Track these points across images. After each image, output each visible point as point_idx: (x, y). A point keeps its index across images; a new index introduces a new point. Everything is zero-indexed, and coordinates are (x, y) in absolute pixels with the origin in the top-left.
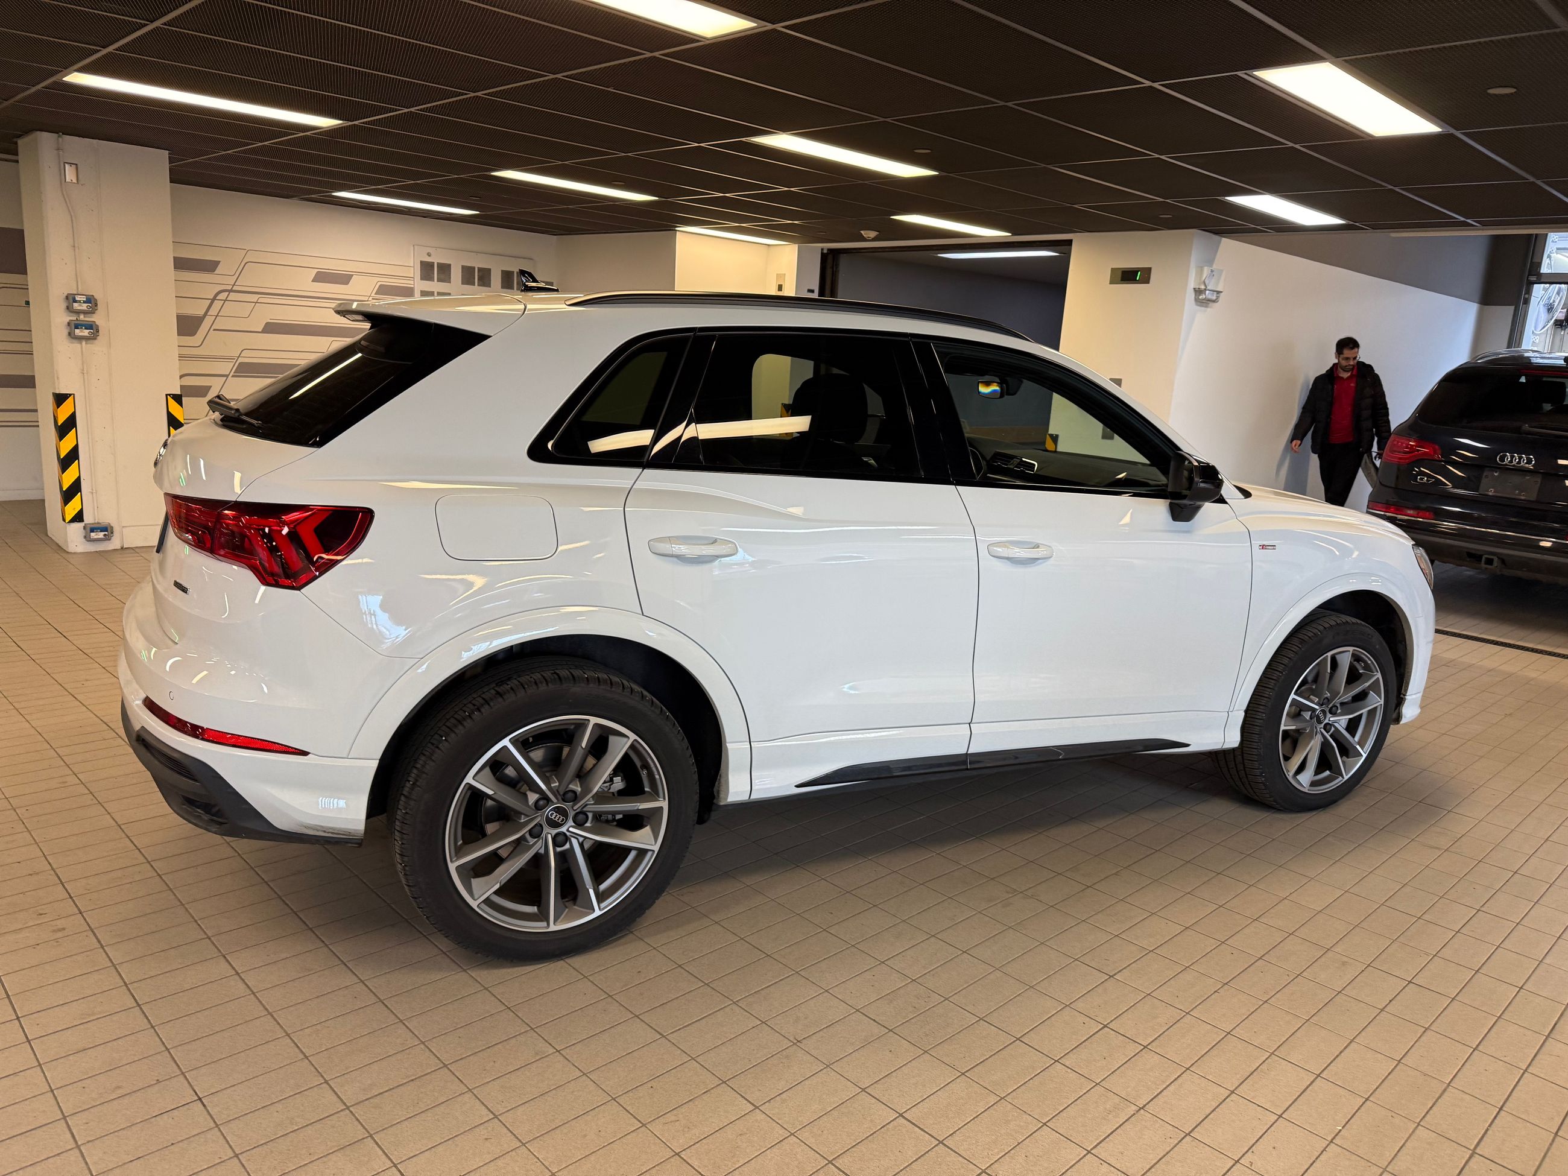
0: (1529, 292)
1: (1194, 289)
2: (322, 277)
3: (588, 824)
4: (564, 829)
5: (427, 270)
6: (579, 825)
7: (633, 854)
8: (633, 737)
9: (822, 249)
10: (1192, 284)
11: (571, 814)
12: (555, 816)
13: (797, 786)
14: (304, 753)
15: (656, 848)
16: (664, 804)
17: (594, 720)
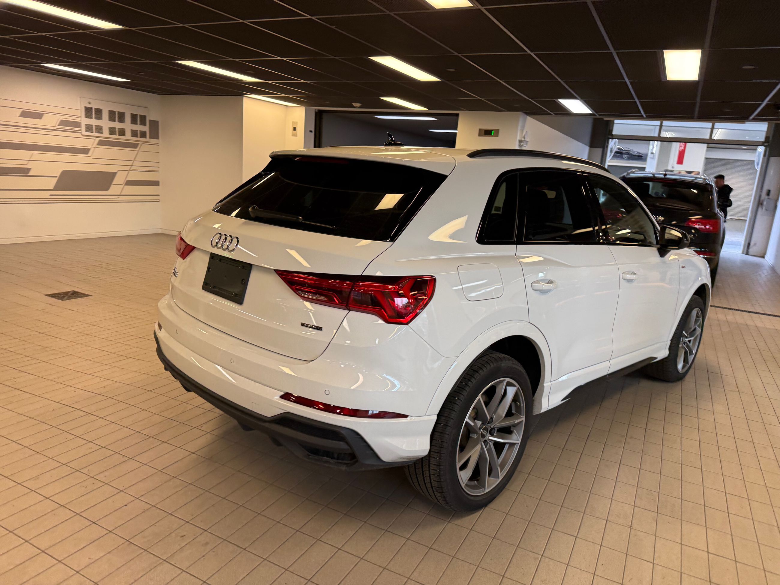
0: (608, 143)
1: (519, 140)
2: (25, 114)
3: (495, 434)
4: (486, 438)
5: (88, 112)
6: (492, 435)
7: (507, 447)
8: (518, 386)
9: (315, 110)
10: (518, 138)
11: (489, 429)
12: (485, 432)
13: (561, 401)
14: (406, 416)
15: (519, 442)
16: (523, 418)
17: (507, 380)
